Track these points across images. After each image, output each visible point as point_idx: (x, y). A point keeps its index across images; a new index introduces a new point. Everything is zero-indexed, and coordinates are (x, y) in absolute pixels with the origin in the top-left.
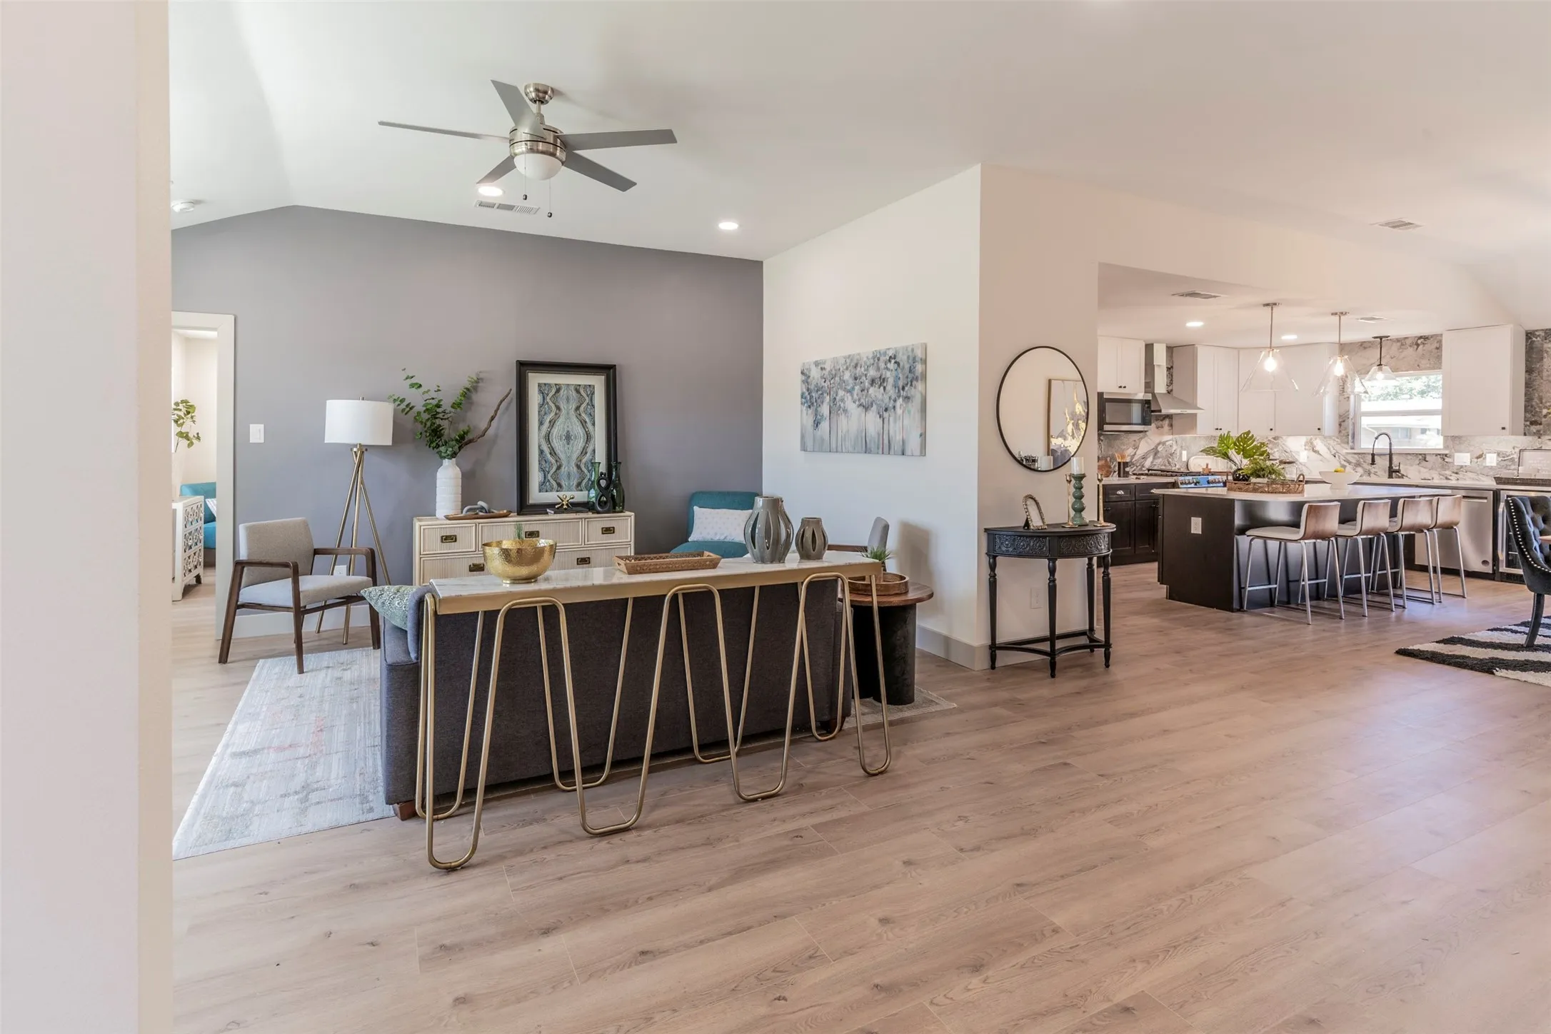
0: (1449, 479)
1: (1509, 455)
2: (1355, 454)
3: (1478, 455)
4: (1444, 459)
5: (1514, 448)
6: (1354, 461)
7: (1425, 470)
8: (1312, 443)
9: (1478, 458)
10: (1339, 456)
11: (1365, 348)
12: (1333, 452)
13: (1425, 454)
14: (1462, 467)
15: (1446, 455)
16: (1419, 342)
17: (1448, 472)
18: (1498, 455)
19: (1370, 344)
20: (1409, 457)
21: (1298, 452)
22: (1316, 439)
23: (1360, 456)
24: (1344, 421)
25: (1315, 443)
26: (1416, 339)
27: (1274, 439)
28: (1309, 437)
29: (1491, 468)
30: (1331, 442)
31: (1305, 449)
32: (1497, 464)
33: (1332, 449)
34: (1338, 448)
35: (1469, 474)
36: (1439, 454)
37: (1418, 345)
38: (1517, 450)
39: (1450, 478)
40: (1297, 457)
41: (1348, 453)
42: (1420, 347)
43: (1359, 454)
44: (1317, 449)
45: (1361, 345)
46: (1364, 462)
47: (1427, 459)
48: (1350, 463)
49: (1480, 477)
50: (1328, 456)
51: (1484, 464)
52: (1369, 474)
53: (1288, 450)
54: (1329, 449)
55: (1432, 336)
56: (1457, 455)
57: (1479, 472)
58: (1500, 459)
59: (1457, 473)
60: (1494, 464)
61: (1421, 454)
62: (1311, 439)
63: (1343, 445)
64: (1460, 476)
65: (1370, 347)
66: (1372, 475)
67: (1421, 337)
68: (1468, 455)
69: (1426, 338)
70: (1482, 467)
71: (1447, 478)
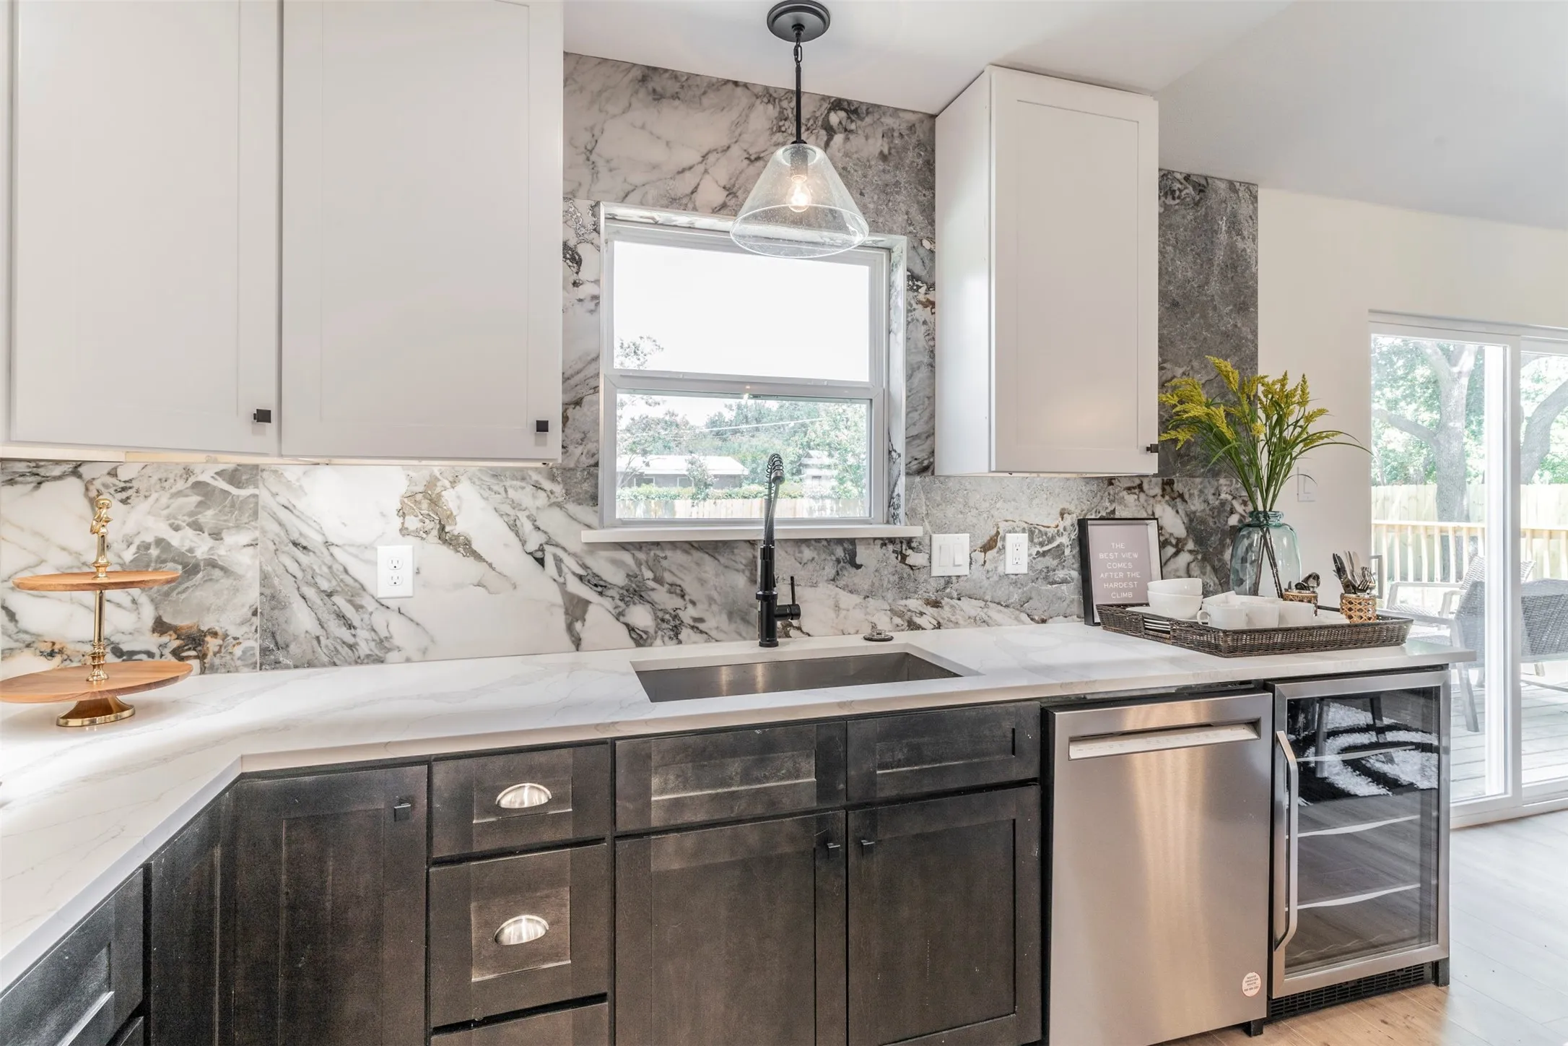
0: (919, 627)
1: (1051, 540)
2: (623, 546)
3: (986, 539)
4: (904, 557)
5: (1062, 515)
6: (616, 577)
7: (856, 599)
8: (435, 502)
9: (986, 548)
10: (558, 561)
11: (658, 96)
12: (532, 546)
13: (852, 541)
14: (948, 581)
15: (909, 541)
16: (835, 118)
17: (914, 604)
18: (1031, 540)
19: (672, 87)
20: (807, 553)
21: (370, 547)
22: (454, 483)
23: (641, 556)
24: (578, 403)
25: (450, 498)
26: (826, 105)
27: (234, 476)
28: (425, 470)
29: (1015, 581)
30: (526, 497)
31: (404, 531)
32: (1031, 567)
33: (527, 527)
34: (554, 522)
35: (970, 607)
36: (892, 541)
37: (830, 131)
38: (1070, 520)
39: (918, 620)
40: (358, 570)
41: (594, 547)
42: (838, 138)
43: (639, 546)
44: (459, 527)
45: (644, 79)
46: (659, 580)
47: (858, 561)
48: (600, 586)
49: (995, 613)
50: (511, 559)
51: (1000, 570)
52: (676, 631)
53: (314, 539)
54: (514, 527)
55: (872, 109)
56: (938, 539)
57: (988, 597)
58: (1034, 551)
59: (936, 604)
60: (1023, 569)
61: (840, 541)
62: (433, 482)
63: (572, 508)
64: (946, 612)
65: (675, 96)
66: (685, 633)
67: (837, 104)
68: (965, 538)
69: (852, 110)
70: (996, 578)
71: (913, 626)
